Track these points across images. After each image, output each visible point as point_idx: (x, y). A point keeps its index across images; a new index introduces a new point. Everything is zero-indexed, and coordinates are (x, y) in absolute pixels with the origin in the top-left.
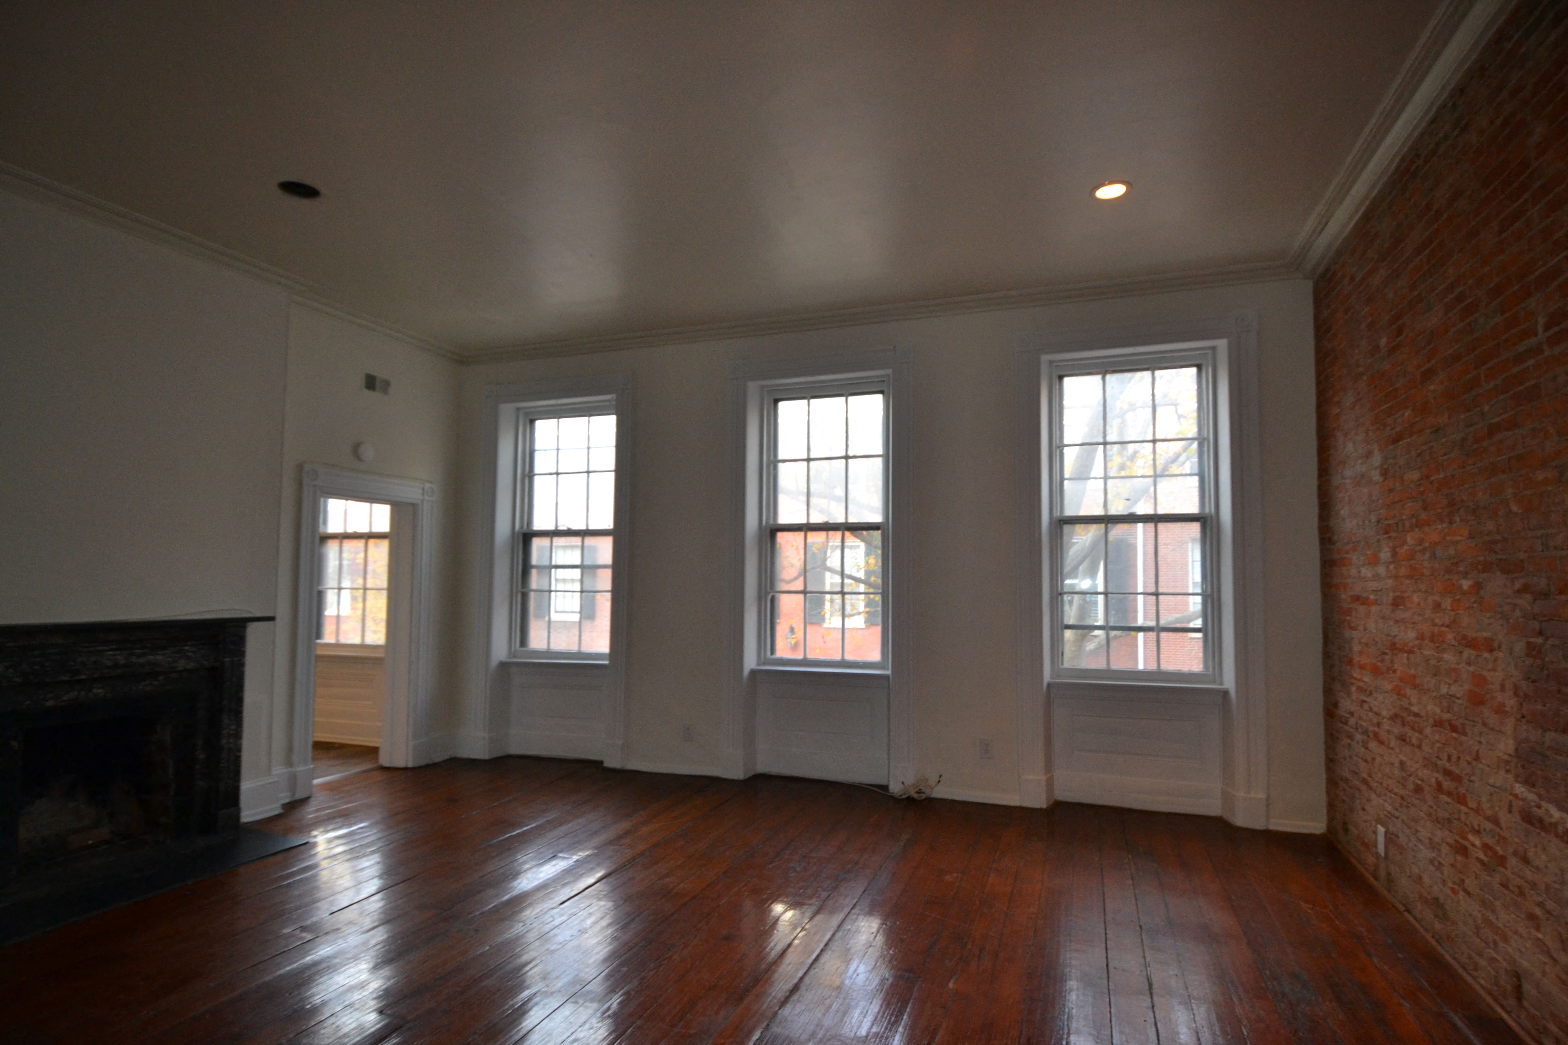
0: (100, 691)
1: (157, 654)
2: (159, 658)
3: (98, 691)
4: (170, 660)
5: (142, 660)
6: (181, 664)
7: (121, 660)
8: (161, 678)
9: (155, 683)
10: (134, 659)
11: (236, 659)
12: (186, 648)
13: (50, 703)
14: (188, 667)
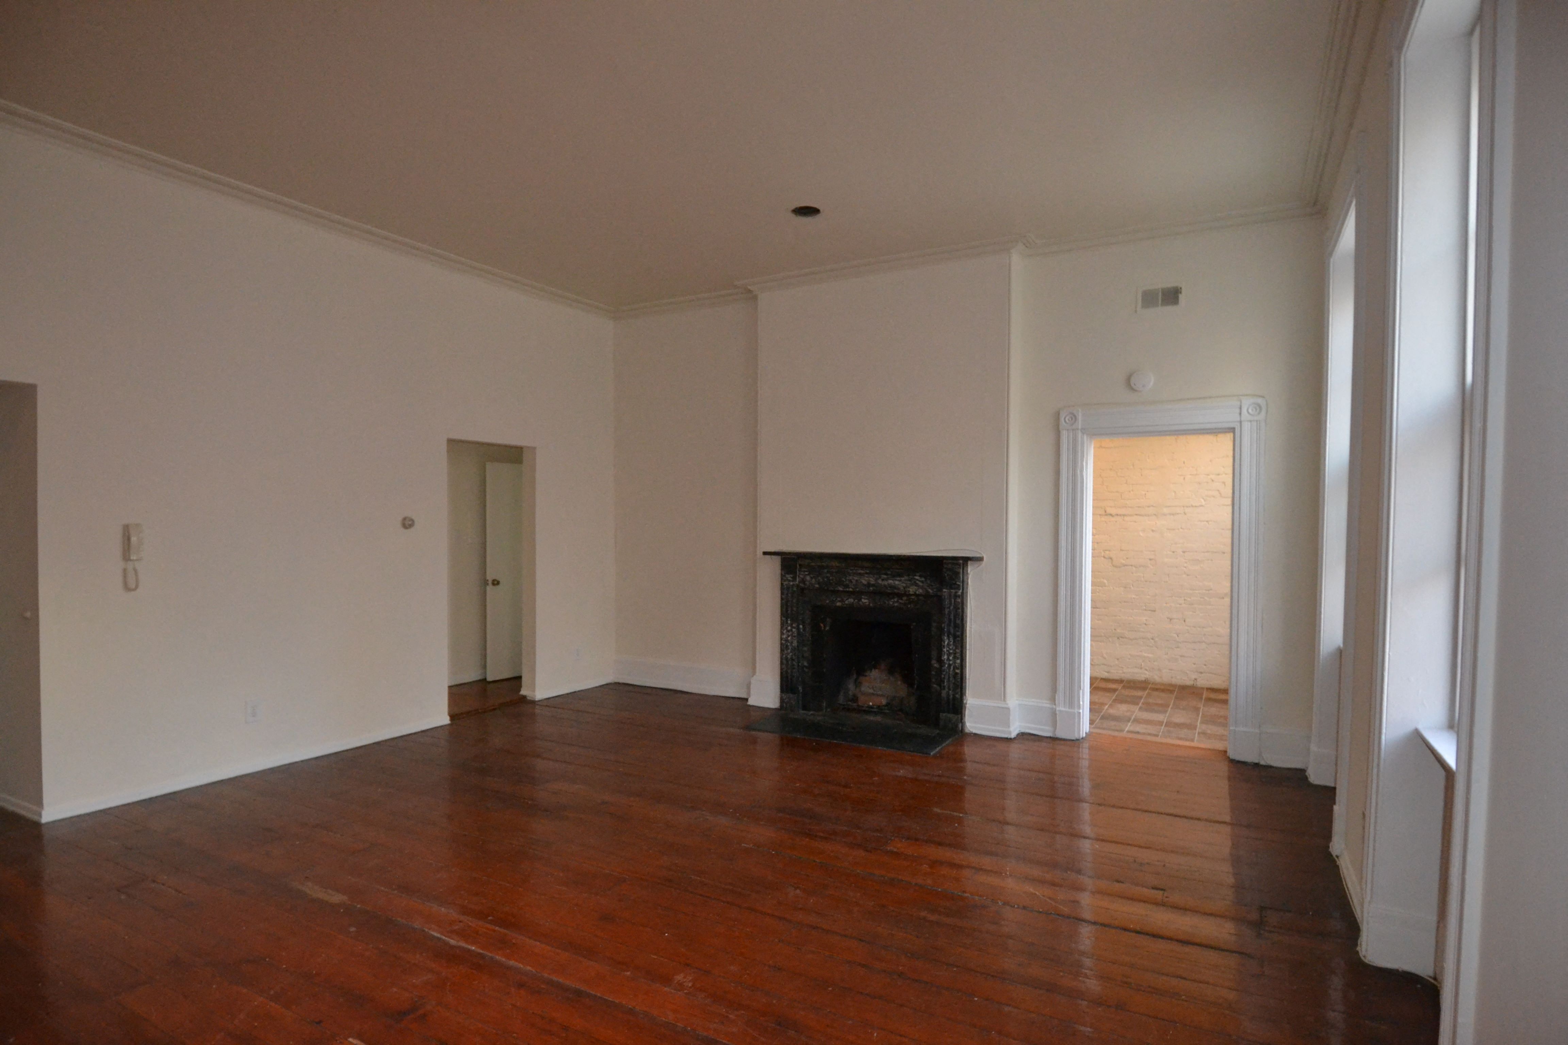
0: (866, 601)
1: (896, 580)
2: (897, 582)
3: (865, 601)
4: (904, 585)
5: (886, 583)
6: (912, 590)
7: (872, 581)
8: (905, 598)
9: (900, 601)
10: (880, 581)
11: (953, 591)
12: (917, 578)
13: (839, 604)
14: (917, 592)
